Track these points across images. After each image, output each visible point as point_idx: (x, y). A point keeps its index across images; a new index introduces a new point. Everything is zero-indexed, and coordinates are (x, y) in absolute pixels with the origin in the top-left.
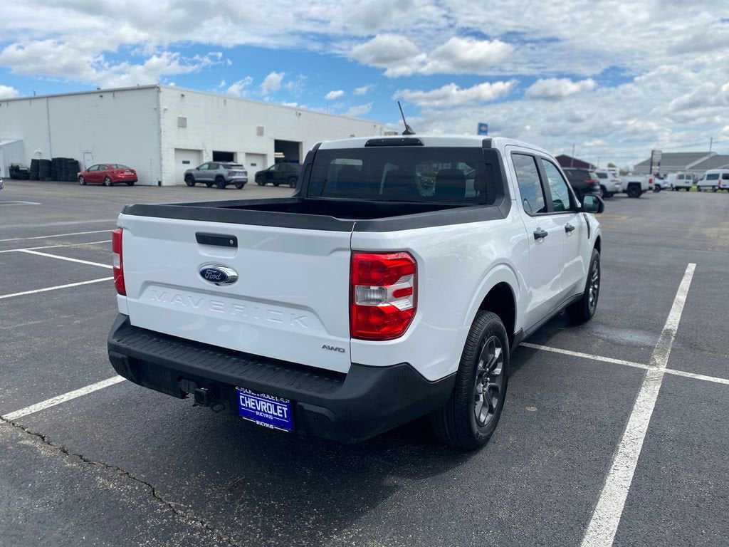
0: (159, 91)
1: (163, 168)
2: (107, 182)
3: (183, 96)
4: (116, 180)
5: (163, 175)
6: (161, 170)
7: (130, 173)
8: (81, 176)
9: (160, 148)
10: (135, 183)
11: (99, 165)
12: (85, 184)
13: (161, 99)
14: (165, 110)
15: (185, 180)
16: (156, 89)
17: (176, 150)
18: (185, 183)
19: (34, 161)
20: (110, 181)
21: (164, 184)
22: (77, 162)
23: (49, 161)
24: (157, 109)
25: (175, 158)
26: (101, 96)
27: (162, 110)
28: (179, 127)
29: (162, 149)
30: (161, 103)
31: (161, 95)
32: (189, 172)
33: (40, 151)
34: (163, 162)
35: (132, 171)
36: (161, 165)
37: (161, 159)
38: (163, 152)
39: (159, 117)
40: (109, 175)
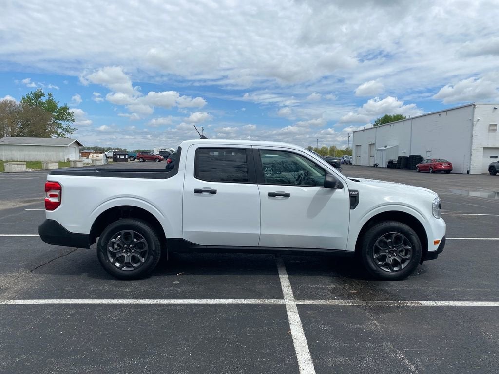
0: (475, 108)
1: (472, 162)
2: (431, 171)
3: (495, 108)
4: (436, 170)
5: (471, 166)
6: (470, 163)
7: (447, 165)
8: (417, 166)
9: (471, 147)
10: (451, 172)
11: (428, 160)
12: (419, 172)
13: (475, 113)
14: (478, 120)
15: (489, 170)
16: (473, 106)
17: (485, 148)
18: (488, 173)
19: (400, 158)
20: (433, 170)
21: (471, 173)
22: (422, 158)
23: (407, 157)
24: (472, 120)
25: (484, 153)
26: (440, 115)
27: (475, 120)
28: (489, 131)
29: (473, 148)
30: (475, 116)
31: (476, 110)
32: (493, 164)
33: (405, 151)
34: (472, 157)
35: (449, 163)
36: (470, 160)
37: (471, 155)
38: (472, 150)
39: (472, 125)
40: (432, 166)
